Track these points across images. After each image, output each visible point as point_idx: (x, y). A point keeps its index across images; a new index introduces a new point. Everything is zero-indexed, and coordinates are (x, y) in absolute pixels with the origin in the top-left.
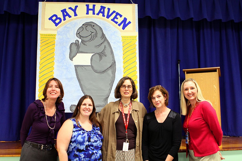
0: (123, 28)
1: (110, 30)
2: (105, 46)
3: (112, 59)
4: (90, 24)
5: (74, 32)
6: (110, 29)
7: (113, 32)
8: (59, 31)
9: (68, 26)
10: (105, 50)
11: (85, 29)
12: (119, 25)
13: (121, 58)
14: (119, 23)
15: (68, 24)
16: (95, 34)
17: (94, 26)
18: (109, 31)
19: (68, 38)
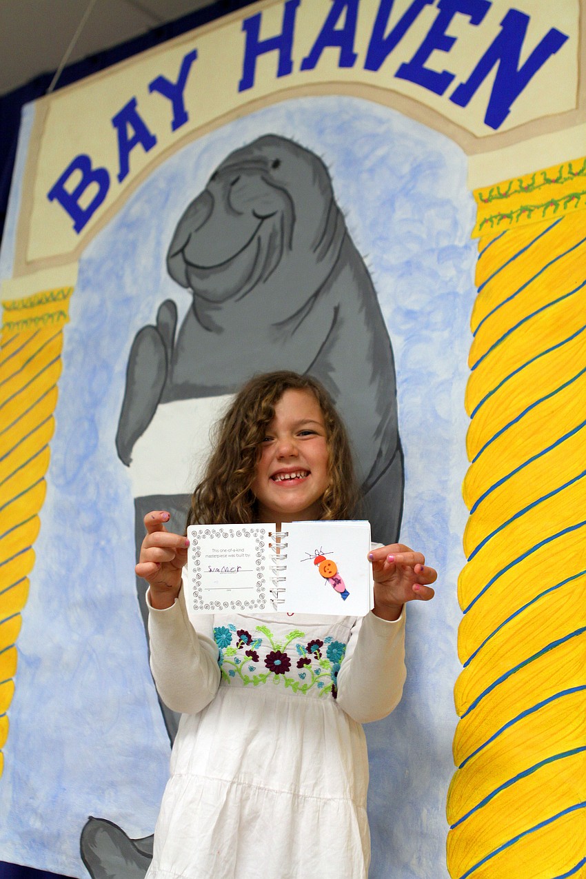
0: (495, 116)
1: (383, 160)
2: (337, 310)
3: (377, 420)
4: (257, 153)
5: (159, 243)
6: (380, 152)
7: (406, 169)
8: (90, 262)
9: (136, 211)
10: (332, 345)
11: (220, 206)
12: (463, 96)
13: (454, 405)
14: (462, 77)
15: (137, 199)
16: (278, 227)
17: (276, 164)
18: (371, 171)
19: (127, 300)
